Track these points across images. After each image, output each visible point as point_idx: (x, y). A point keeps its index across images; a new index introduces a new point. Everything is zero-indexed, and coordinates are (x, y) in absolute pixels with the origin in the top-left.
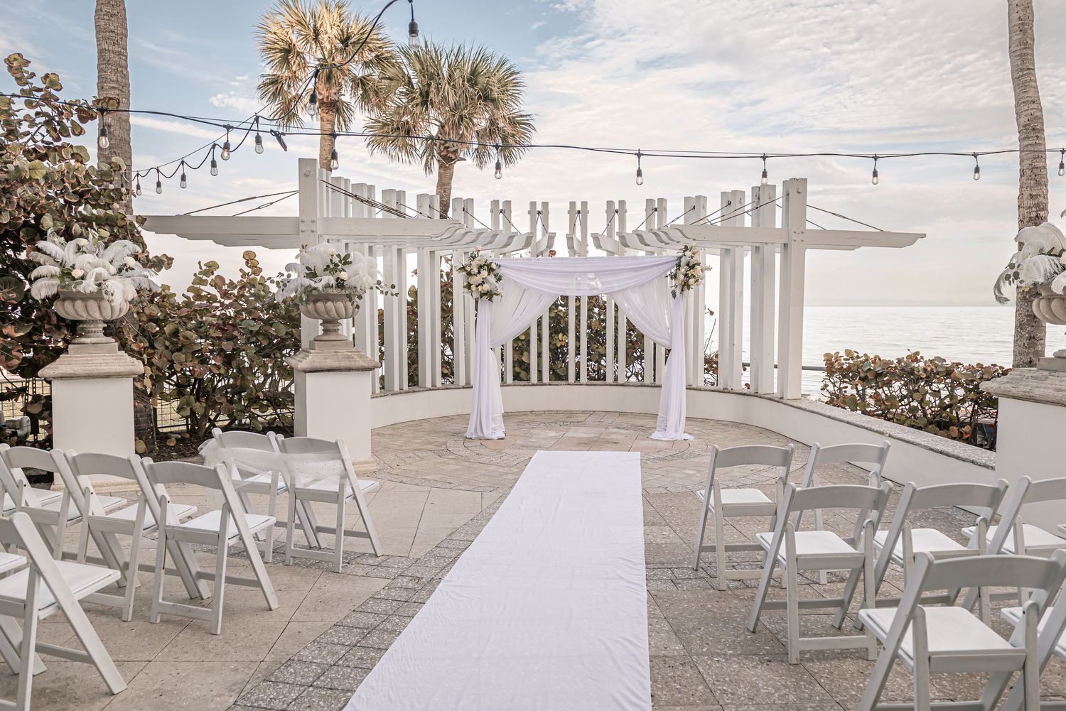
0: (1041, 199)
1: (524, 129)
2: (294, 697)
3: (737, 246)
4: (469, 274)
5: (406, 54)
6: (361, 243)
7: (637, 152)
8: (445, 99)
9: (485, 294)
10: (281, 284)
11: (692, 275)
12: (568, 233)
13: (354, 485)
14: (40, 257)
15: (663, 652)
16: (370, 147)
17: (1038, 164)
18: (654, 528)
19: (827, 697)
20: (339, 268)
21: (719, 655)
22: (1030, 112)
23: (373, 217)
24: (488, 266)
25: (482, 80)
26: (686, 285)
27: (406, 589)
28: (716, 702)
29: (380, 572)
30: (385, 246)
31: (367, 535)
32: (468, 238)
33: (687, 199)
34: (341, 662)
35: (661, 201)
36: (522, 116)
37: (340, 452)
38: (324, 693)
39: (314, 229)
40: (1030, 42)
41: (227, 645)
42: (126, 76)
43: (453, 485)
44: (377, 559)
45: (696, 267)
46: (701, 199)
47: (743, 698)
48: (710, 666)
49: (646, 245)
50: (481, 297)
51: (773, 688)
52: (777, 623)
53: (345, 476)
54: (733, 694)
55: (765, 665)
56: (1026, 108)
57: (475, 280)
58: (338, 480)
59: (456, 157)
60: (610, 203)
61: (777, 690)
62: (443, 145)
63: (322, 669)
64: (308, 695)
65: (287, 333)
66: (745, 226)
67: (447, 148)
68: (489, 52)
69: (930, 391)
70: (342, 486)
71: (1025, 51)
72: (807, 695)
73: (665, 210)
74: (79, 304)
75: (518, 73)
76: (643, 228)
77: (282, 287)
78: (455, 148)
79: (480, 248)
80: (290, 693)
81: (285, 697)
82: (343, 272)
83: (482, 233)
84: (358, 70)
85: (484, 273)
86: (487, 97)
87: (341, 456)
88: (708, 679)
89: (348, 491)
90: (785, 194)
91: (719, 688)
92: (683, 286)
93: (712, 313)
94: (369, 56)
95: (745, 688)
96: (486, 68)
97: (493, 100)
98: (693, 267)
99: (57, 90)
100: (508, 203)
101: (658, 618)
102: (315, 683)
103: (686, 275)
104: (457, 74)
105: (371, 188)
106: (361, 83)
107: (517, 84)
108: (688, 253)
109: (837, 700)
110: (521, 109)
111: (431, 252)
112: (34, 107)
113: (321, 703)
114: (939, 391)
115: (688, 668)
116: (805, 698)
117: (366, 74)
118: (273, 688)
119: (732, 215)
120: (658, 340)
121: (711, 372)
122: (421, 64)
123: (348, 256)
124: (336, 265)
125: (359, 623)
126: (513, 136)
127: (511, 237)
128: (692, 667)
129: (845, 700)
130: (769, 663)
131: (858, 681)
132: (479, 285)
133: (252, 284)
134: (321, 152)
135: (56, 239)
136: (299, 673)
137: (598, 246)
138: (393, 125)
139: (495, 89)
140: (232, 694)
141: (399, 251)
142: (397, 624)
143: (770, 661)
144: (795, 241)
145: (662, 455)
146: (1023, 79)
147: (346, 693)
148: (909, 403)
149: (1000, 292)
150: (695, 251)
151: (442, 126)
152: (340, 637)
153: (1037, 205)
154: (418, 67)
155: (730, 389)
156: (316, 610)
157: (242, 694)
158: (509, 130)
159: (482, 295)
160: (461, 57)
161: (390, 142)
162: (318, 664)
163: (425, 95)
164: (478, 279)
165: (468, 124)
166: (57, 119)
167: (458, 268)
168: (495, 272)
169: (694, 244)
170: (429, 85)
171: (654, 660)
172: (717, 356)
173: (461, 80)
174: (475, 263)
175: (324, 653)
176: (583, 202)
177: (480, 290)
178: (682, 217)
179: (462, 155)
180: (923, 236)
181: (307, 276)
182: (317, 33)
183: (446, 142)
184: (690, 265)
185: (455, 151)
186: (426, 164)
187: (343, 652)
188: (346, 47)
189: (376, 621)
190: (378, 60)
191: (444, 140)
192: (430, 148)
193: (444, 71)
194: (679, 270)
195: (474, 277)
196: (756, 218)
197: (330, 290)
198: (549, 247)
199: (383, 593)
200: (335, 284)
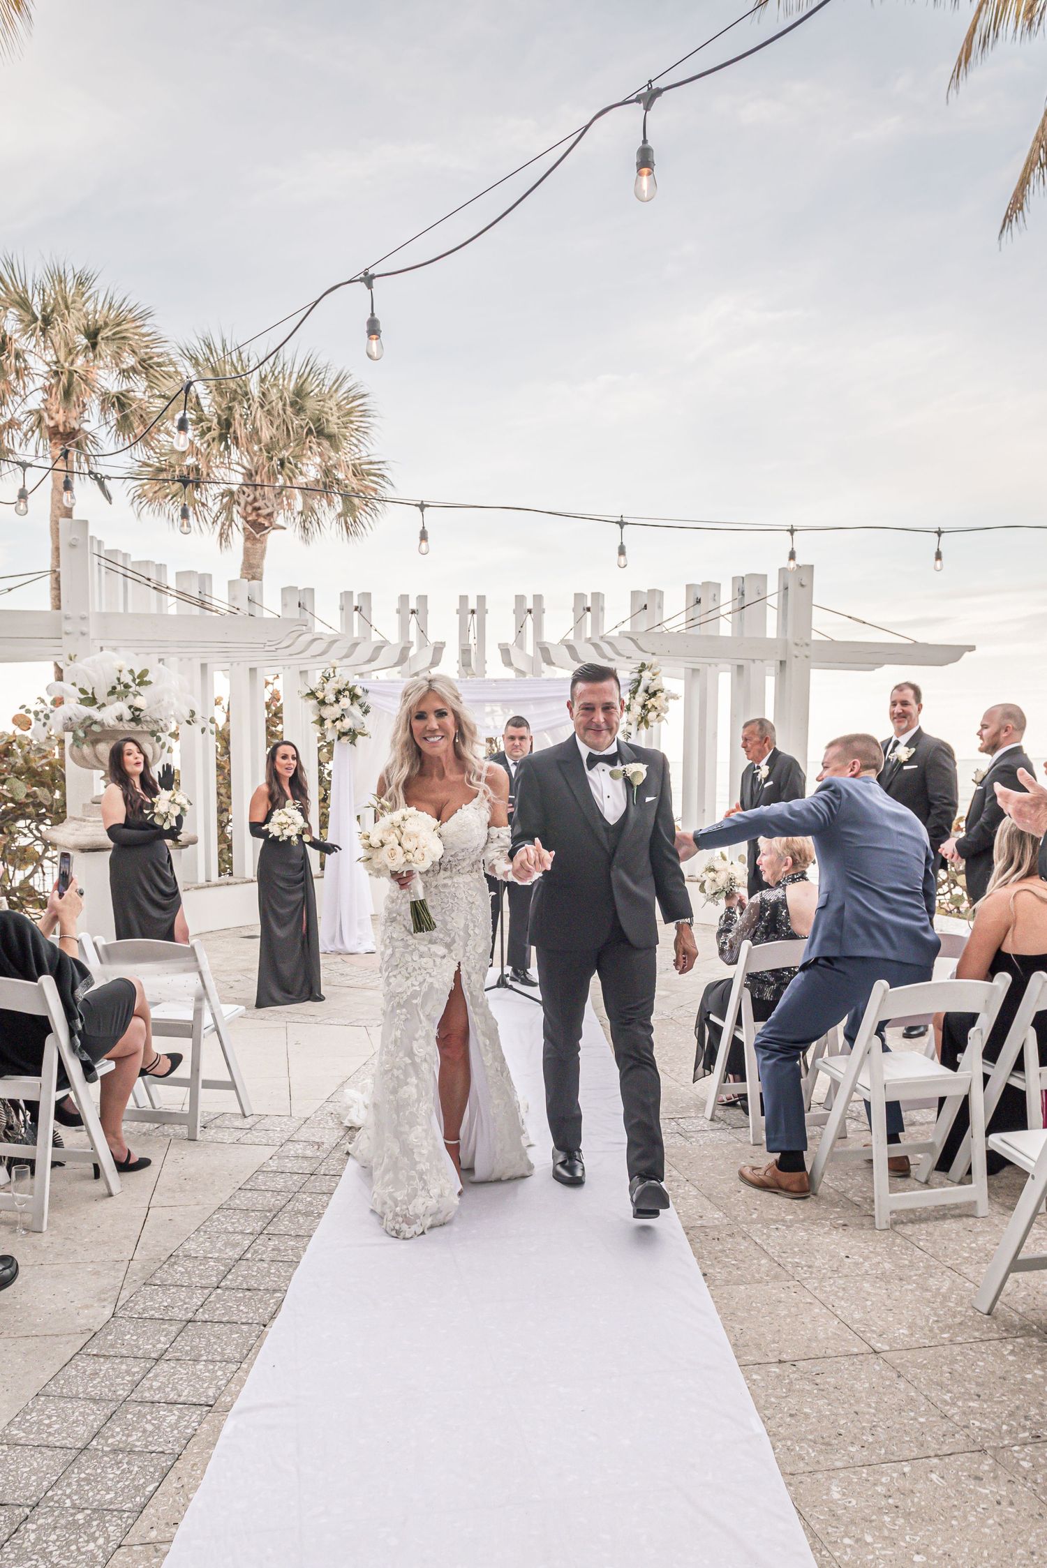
1: (375, 482)
2: (200, 1303)
3: (710, 664)
4: (322, 703)
6: (148, 654)
7: (619, 519)
8: (256, 431)
9: (345, 734)
10: (41, 716)
11: (653, 706)
13: (216, 1011)
15: (699, 1222)
16: (136, 504)
19: (933, 1262)
20: (131, 690)
21: (776, 1221)
23: (164, 612)
24: (350, 691)
25: (311, 405)
26: (643, 720)
27: (305, 1158)
28: (791, 1278)
29: (257, 1137)
30: (181, 660)
31: (232, 1086)
32: (317, 647)
33: (635, 594)
34: (249, 1256)
35: (597, 596)
36: (371, 463)
37: (196, 960)
38: (241, 1295)
39: (85, 629)
41: (68, 1242)
43: (320, 1019)
44: (246, 1120)
45: (659, 694)
46: (656, 594)
47: (824, 1271)
48: (769, 1236)
50: (339, 738)
51: (860, 1256)
52: (842, 1179)
53: (202, 997)
54: (810, 1267)
55: (841, 1230)
57: (330, 712)
58: (192, 1005)
59: (271, 523)
60: (520, 599)
61: (866, 1258)
62: (251, 504)
63: (225, 1266)
64: (219, 1298)
65: (28, 795)
66: (722, 634)
67: (257, 509)
68: (321, 362)
70: (198, 1012)
72: (907, 1262)
73: (602, 609)
75: (364, 396)
76: (571, 636)
77: (43, 720)
78: (268, 511)
79: (337, 663)
80: (191, 1298)
81: (185, 1303)
82: (139, 697)
83: (335, 641)
84: (110, 382)
85: (345, 702)
86: (320, 432)
87: (198, 966)
88: (770, 1251)
89: (207, 1020)
90: (782, 588)
91: (789, 1260)
92: (638, 723)
94: (130, 361)
95: (823, 1258)
96: (318, 385)
97: (330, 437)
98: (654, 694)
100: (367, 596)
101: (678, 1181)
102: (222, 1284)
103: (644, 706)
104: (274, 395)
105: (161, 568)
106: (120, 402)
107: (365, 414)
108: (647, 675)
109: (947, 1264)
110: (370, 453)
111: (251, 669)
113: (242, 1308)
115: (740, 1239)
116: (904, 1266)
117: (124, 388)
118: (164, 1294)
119: (702, 619)
123: (144, 673)
124: (127, 686)
125: (254, 1204)
127: (379, 649)
128: (744, 1238)
129: (957, 1264)
130: (845, 1228)
131: (968, 1241)
132: (337, 719)
136: (194, 1272)
137: (508, 663)
138: (174, 471)
139: (333, 419)
140: (105, 1303)
141: (204, 666)
142: (311, 1203)
143: (845, 1225)
144: (796, 657)
147: (273, 1294)
148: (950, 891)
150: (655, 671)
151: (250, 475)
152: (233, 1223)
154: (212, 381)
156: (182, 1191)
157: (120, 1304)
158: (354, 483)
159: (342, 734)
160: (279, 369)
161: (169, 497)
162: (217, 1260)
163: (226, 424)
164: (334, 711)
165: (292, 472)
167: (304, 694)
168: (361, 701)
169: (654, 660)
170: (231, 409)
171: (690, 1232)
173: (281, 404)
174: (331, 687)
175: (219, 1245)
176: (479, 597)
177: (338, 727)
178: (628, 622)
179: (280, 520)
180: (972, 648)
181: (82, 701)
182: (47, 321)
183: (255, 500)
184: (650, 692)
185: (270, 515)
186: (221, 535)
187: (247, 1243)
188: (94, 346)
189: (279, 1201)
190: (146, 366)
191: (252, 497)
192: (227, 508)
193: (254, 388)
194: (634, 698)
195: (329, 708)
196: (739, 625)
197: (120, 726)
198: (435, 663)
199: (273, 1165)
200: (128, 715)
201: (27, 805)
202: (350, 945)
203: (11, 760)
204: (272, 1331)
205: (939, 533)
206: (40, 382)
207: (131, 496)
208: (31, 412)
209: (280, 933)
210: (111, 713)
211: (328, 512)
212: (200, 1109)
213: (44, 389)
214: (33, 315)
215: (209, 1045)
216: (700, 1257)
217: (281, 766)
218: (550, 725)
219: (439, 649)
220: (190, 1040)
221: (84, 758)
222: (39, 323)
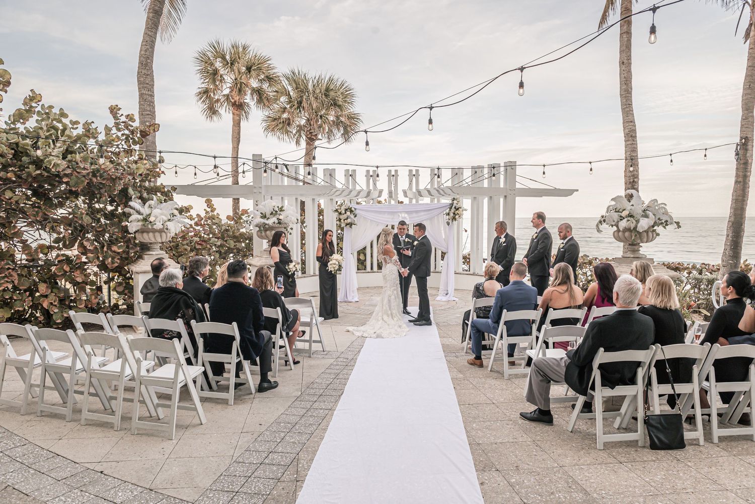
0: (635, 173)
1: (356, 121)
2: (322, 391)
3: (480, 196)
4: (340, 213)
5: (288, 79)
8: (311, 105)
10: (248, 222)
11: (457, 213)
12: (388, 189)
13: (316, 319)
14: (132, 211)
16: (265, 132)
17: (633, 155)
18: (444, 339)
20: (278, 213)
22: (630, 127)
24: (350, 209)
25: (332, 94)
26: (454, 219)
27: (344, 362)
31: (320, 342)
33: (453, 169)
34: (333, 382)
35: (439, 169)
36: (355, 114)
37: (312, 304)
38: (332, 390)
39: (261, 191)
40: (630, 90)
42: (154, 108)
44: (324, 352)
45: (460, 209)
46: (460, 169)
49: (432, 196)
50: (346, 226)
53: (313, 314)
56: (628, 125)
57: (343, 217)
58: (310, 317)
59: (316, 138)
60: (410, 171)
63: (327, 384)
64: (327, 391)
65: (235, 246)
66: (484, 186)
67: (311, 133)
68: (335, 78)
69: (581, 273)
70: (311, 319)
71: (627, 95)
72: (510, 386)
73: (441, 174)
74: (151, 234)
75: (351, 89)
76: (429, 186)
78: (315, 133)
81: (319, 391)
82: (280, 215)
83: (344, 190)
84: (254, 84)
85: (348, 213)
86: (335, 104)
89: (314, 321)
90: (505, 169)
91: (478, 385)
92: (452, 220)
93: (466, 231)
94: (262, 77)
95: (488, 385)
96: (334, 86)
97: (339, 106)
98: (458, 209)
99: (133, 122)
100: (354, 170)
103: (454, 213)
104: (318, 91)
106: (259, 92)
107: (352, 96)
108: (455, 202)
110: (354, 110)
111: (313, 199)
112: (120, 131)
113: (333, 392)
114: (586, 273)
117: (260, 86)
118: (313, 390)
119: (478, 180)
120: (437, 247)
121: (466, 264)
122: (296, 84)
123: (283, 207)
124: (276, 212)
125: (331, 372)
126: (350, 126)
127: (359, 192)
132: (345, 219)
133: (212, 218)
134: (233, 133)
135: (137, 201)
136: (319, 386)
137: (406, 196)
138: (280, 120)
139: (340, 99)
140: (299, 391)
142: (347, 372)
144: (510, 194)
145: (443, 308)
146: (626, 110)
149: (598, 227)
150: (458, 200)
151: (308, 120)
152: (327, 376)
153: (633, 175)
154: (294, 85)
155: (476, 273)
156: (311, 369)
158: (347, 122)
159: (347, 224)
160: (320, 81)
162: (325, 383)
163: (300, 103)
164: (345, 216)
165: (325, 120)
166: (131, 136)
167: (333, 210)
168: (353, 213)
169: (459, 195)
170: (302, 97)
172: (469, 255)
173: (320, 94)
174: (343, 208)
175: (324, 380)
176: (395, 169)
177: (346, 222)
178: (450, 181)
179: (320, 137)
180: (577, 190)
181: (261, 217)
182: (232, 64)
183: (310, 130)
184: (456, 208)
185: (316, 135)
186: (297, 142)
187: (332, 380)
188: (250, 72)
189: (339, 371)
190: (269, 79)
191: (309, 129)
192: (299, 131)
193: (310, 87)
195: (342, 215)
196: (490, 183)
197: (274, 225)
198: (379, 196)
199: (335, 363)
200: (277, 221)
201: (234, 249)
202: (350, 299)
203: (229, 233)
204: (342, 397)
205: (544, 166)
206: (229, 85)
207: (264, 129)
208: (224, 95)
209: (326, 295)
210: (272, 221)
211: (338, 134)
212: (312, 349)
213: (230, 88)
214: (227, 62)
215: (315, 329)
216: (454, 384)
217: (328, 238)
219: (381, 192)
220: (309, 328)
221: (262, 236)
222: (229, 65)
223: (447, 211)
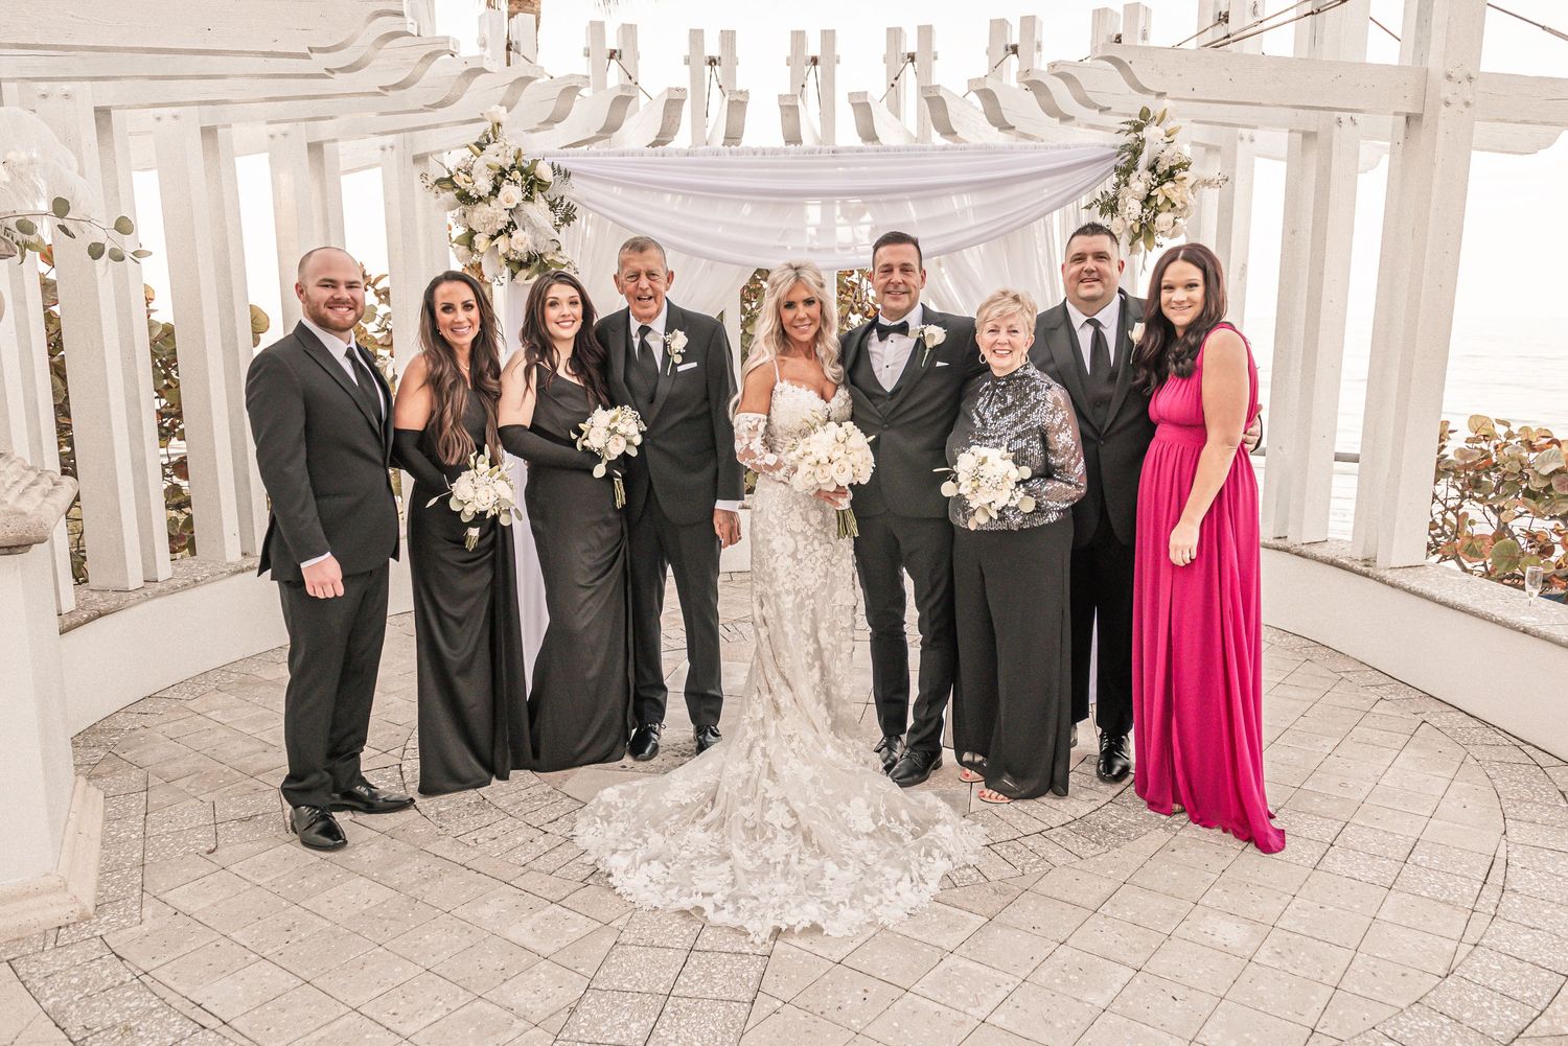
4: (465, 198)
11: (1167, 199)
12: (787, 91)
24: (523, 171)
26: (1143, 235)
35: (1029, 26)
45: (1180, 174)
57: (492, 214)
60: (894, 37)
85: (512, 193)
92: (1137, 236)
98: (1169, 174)
103: (1147, 200)
108: (1151, 133)
132: (500, 233)
144: (1447, 104)
150: (1169, 122)
159: (516, 267)
167: (432, 182)
168: (551, 193)
169: (1164, 103)
176: (824, 33)
177: (503, 248)
184: (1160, 171)
194: (1127, 185)
195: (482, 208)
218: (950, 242)
223: (1109, 185)
